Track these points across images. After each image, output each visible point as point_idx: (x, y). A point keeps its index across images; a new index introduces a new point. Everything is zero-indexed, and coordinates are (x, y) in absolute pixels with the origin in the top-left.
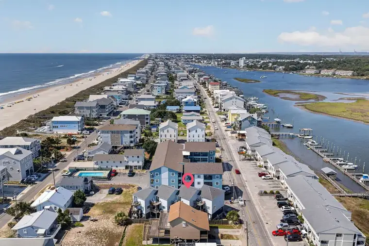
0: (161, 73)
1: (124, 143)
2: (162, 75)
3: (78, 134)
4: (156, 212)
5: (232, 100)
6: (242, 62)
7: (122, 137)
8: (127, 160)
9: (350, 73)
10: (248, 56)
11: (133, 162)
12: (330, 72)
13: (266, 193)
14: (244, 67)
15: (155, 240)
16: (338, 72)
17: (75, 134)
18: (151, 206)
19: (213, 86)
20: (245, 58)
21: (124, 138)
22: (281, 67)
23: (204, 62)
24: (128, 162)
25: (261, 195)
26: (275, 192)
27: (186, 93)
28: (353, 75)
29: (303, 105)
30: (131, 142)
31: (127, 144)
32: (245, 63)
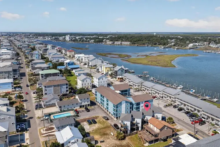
0: (24, 45)
1: (62, 93)
2: (25, 47)
3: (13, 91)
4: (135, 127)
5: (95, 60)
6: (68, 38)
7: (61, 88)
8: (81, 102)
9: (128, 43)
10: (71, 34)
11: (85, 102)
12: (119, 43)
13: (167, 106)
14: (69, 40)
15: (151, 142)
16: (123, 43)
17: (11, 92)
18: (132, 124)
19: (70, 53)
20: (69, 35)
21: (62, 89)
22: (92, 41)
23: (40, 38)
24: (81, 103)
25: (165, 107)
26: (167, 105)
27: (58, 57)
28: (130, 44)
29: (126, 60)
30: (67, 91)
31: (65, 93)
32: (70, 38)
